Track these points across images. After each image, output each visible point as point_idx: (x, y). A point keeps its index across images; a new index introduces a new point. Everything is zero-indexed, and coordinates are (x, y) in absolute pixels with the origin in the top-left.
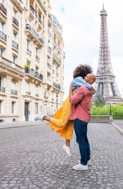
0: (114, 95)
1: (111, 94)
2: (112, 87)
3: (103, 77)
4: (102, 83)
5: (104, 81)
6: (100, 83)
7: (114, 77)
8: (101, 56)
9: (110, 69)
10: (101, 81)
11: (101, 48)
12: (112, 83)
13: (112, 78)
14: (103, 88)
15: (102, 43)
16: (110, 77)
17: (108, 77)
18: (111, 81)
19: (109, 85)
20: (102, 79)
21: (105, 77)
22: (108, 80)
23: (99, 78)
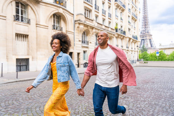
0: (152, 46)
1: (149, 46)
2: (150, 42)
3: (144, 36)
4: (144, 40)
5: (145, 38)
6: (142, 40)
7: (152, 35)
8: (143, 23)
9: (149, 31)
10: (143, 38)
11: (143, 18)
12: (150, 39)
13: (150, 36)
14: (144, 42)
15: (144, 15)
16: (149, 36)
17: (147, 36)
18: (149, 38)
19: (148, 41)
20: (144, 37)
21: (146, 36)
22: (147, 38)
23: (142, 36)
